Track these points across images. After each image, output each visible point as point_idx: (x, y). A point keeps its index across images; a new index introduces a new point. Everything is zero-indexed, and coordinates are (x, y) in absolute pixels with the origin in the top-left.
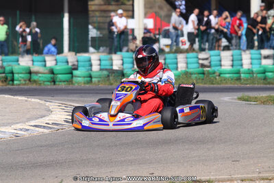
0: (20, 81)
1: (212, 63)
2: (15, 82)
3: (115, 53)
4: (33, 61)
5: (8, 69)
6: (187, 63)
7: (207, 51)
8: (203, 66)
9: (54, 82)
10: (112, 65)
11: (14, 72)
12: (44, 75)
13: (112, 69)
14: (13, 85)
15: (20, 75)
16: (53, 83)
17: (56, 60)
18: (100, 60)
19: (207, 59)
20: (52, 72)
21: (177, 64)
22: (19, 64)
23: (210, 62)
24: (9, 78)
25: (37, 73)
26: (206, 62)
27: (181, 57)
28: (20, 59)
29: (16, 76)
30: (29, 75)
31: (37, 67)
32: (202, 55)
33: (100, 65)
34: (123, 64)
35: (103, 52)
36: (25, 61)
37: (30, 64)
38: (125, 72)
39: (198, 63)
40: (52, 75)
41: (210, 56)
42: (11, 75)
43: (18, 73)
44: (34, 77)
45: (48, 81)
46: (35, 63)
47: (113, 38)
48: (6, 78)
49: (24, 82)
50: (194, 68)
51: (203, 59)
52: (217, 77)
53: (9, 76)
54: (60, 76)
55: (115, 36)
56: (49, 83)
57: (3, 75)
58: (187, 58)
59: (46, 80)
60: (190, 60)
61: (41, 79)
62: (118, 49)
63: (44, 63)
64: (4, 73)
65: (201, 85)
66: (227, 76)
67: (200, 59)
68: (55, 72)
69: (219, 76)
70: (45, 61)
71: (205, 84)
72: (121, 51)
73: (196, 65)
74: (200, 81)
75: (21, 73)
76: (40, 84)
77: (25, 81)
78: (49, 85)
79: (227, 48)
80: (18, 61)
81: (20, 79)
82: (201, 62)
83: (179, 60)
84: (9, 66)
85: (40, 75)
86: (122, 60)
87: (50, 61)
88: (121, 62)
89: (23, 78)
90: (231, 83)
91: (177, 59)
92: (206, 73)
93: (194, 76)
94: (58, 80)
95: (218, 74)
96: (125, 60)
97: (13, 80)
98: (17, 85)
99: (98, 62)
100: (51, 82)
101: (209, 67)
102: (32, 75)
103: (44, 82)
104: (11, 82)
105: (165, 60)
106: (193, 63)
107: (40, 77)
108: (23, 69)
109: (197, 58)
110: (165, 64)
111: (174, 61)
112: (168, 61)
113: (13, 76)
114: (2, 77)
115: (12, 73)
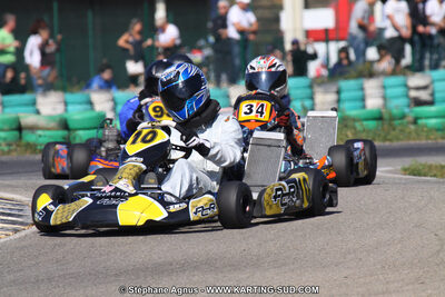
1: (437, 95)
4: (66, 104)
6: (384, 98)
7: (428, 72)
8: (418, 102)
12: (47, 133)
17: (113, 100)
19: (425, 88)
20: (64, 125)
21: (363, 99)
22: (38, 112)
23: (432, 95)
26: (424, 95)
27: (371, 86)
28: (40, 99)
30: (16, 133)
32: (416, 80)
37: (60, 109)
39: (407, 96)
40: (65, 133)
41: (433, 82)
44: (29, 137)
46: (70, 108)
49: (6, 149)
50: (398, 104)
51: (418, 88)
54: (81, 133)
58: (384, 87)
60: (390, 92)
61: (41, 140)
63: (88, 107)
67: (410, 88)
68: (71, 125)
69: (415, 122)
73: (404, 101)
75: (1, 130)
77: (9, 145)
80: (34, 103)
82: (413, 94)
83: (368, 92)
85: (40, 132)
89: (5, 139)
91: (362, 89)
94: (77, 141)
101: (431, 103)
102: (24, 132)
105: (338, 92)
106: (397, 97)
107: (40, 136)
108: (4, 122)
109: (406, 86)
110: (338, 101)
111: (359, 94)
112: (343, 95)
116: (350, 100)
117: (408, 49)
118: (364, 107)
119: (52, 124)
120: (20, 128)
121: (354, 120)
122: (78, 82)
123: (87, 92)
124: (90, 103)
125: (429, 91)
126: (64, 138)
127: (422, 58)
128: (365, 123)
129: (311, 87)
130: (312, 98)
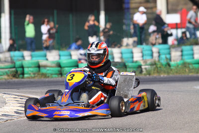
0: (30, 74)
2: (26, 76)
4: (60, 56)
5: (18, 63)
9: (61, 74)
10: (133, 57)
11: (24, 66)
12: (51, 69)
14: (23, 78)
15: (30, 69)
16: (60, 76)
18: (121, 53)
20: (59, 65)
22: (47, 60)
24: (19, 72)
25: (45, 67)
27: (197, 49)
28: (48, 54)
29: (26, 70)
30: (37, 69)
34: (143, 56)
36: (53, 56)
37: (57, 58)
40: (59, 69)
42: (21, 69)
43: (28, 67)
44: (43, 71)
45: (55, 74)
48: (17, 72)
49: (33, 75)
53: (20, 70)
54: (66, 69)
56: (56, 76)
57: (14, 69)
59: (53, 73)
61: (48, 72)
62: (139, 42)
63: (69, 57)
64: (14, 67)
68: (62, 65)
72: (141, 44)
75: (31, 67)
76: (48, 77)
77: (34, 74)
78: (56, 78)
80: (46, 56)
81: (30, 72)
83: (195, 51)
85: (48, 68)
86: (142, 52)
88: (141, 54)
89: (32, 71)
94: (65, 72)
97: (23, 74)
98: (27, 78)
100: (58, 74)
102: (41, 68)
103: (52, 74)
104: (21, 76)
105: (182, 51)
107: (48, 70)
108: (32, 63)
110: (182, 55)
111: (191, 52)
112: (185, 53)
113: (23, 70)
114: (13, 71)
115: (22, 67)
116: (187, 55)
118: (193, 58)
119: (53, 65)
120: (39, 67)
121: (189, 64)
122: (65, 46)
123: (69, 51)
124: (71, 55)
126: (59, 71)
128: (194, 65)
129: (169, 48)
130: (170, 54)
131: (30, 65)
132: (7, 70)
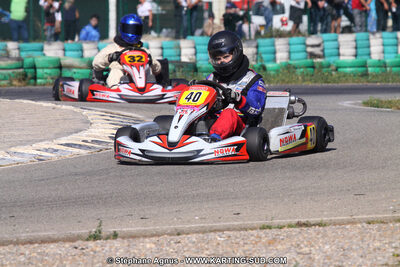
0: (46, 78)
1: (326, 51)
2: (39, 81)
3: (185, 38)
4: (64, 50)
5: (28, 61)
6: (290, 52)
7: (319, 34)
8: (312, 55)
10: (180, 55)
11: (37, 65)
12: (80, 71)
13: (179, 62)
14: (35, 84)
15: (46, 71)
17: (97, 48)
18: (162, 48)
19: (318, 46)
21: (275, 53)
22: (44, 55)
23: (323, 51)
24: (29, 75)
25: (70, 67)
26: (317, 51)
27: (280, 43)
28: (46, 47)
29: (39, 72)
30: (58, 70)
31: (70, 59)
32: (312, 40)
33: (162, 55)
34: (196, 54)
35: (167, 36)
36: (53, 51)
37: (60, 54)
38: (198, 65)
39: (306, 51)
41: (323, 42)
42: (32, 70)
43: (43, 68)
44: (66, 73)
46: (68, 53)
47: (181, 16)
48: (25, 75)
49: (50, 81)
50: (299, 58)
51: (313, 46)
52: (334, 73)
53: (30, 72)
55: (184, 12)
57: (21, 70)
58: (289, 44)
59: (83, 77)
60: (293, 48)
61: (76, 76)
62: (189, 32)
63: (80, 53)
64: (22, 67)
65: (310, 84)
66: (348, 70)
67: (308, 46)
69: (336, 70)
70: (82, 50)
71: (315, 82)
72: (192, 34)
73: (303, 55)
74: (309, 78)
75: (47, 68)
77: (53, 78)
79: (348, 30)
80: (42, 50)
81: (45, 76)
82: (309, 49)
83: (277, 47)
84: (30, 57)
85: (75, 70)
86: (195, 48)
87: (89, 50)
88: (193, 51)
89: (50, 74)
90: (354, 81)
91: (274, 45)
92: (317, 66)
93: (299, 71)
95: (334, 68)
96: (198, 47)
97: (35, 78)
98: (41, 85)
99: (160, 51)
101: (323, 56)
102: (64, 70)
104: (32, 81)
105: (257, 47)
106: (298, 52)
107: (75, 73)
108: (50, 62)
109: (304, 44)
110: (257, 53)
111: (271, 49)
112: (261, 49)
113: (36, 72)
114: (19, 74)
115: (34, 67)
116: (265, 53)
117: (305, 18)
119: (83, 65)
120: (60, 67)
125: (321, 48)
127: (315, 25)
131: (47, 65)
132: (10, 72)
